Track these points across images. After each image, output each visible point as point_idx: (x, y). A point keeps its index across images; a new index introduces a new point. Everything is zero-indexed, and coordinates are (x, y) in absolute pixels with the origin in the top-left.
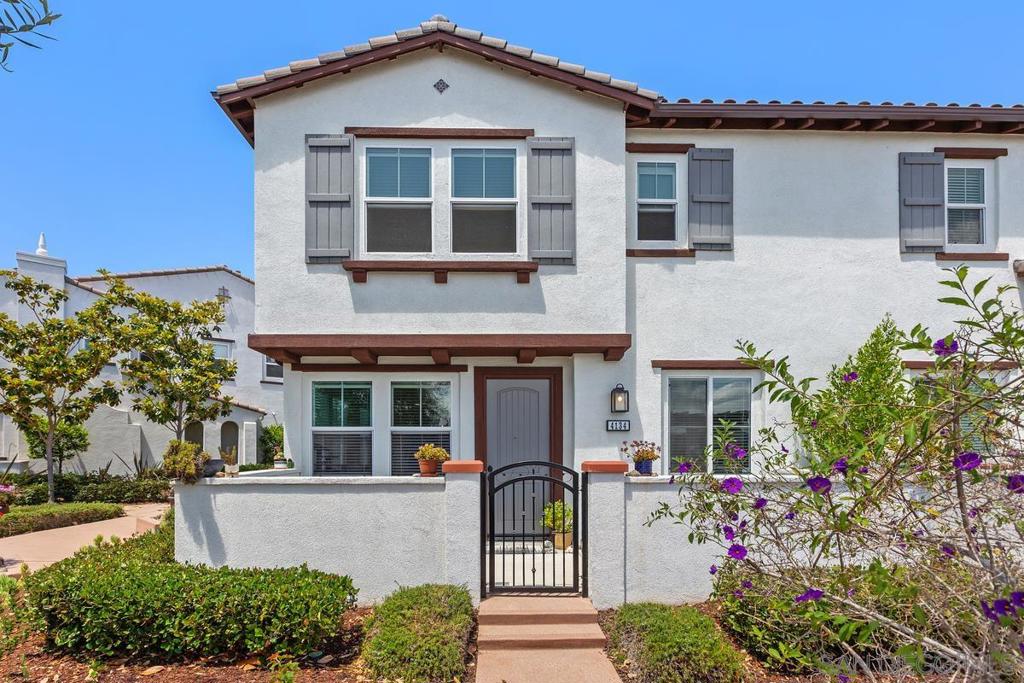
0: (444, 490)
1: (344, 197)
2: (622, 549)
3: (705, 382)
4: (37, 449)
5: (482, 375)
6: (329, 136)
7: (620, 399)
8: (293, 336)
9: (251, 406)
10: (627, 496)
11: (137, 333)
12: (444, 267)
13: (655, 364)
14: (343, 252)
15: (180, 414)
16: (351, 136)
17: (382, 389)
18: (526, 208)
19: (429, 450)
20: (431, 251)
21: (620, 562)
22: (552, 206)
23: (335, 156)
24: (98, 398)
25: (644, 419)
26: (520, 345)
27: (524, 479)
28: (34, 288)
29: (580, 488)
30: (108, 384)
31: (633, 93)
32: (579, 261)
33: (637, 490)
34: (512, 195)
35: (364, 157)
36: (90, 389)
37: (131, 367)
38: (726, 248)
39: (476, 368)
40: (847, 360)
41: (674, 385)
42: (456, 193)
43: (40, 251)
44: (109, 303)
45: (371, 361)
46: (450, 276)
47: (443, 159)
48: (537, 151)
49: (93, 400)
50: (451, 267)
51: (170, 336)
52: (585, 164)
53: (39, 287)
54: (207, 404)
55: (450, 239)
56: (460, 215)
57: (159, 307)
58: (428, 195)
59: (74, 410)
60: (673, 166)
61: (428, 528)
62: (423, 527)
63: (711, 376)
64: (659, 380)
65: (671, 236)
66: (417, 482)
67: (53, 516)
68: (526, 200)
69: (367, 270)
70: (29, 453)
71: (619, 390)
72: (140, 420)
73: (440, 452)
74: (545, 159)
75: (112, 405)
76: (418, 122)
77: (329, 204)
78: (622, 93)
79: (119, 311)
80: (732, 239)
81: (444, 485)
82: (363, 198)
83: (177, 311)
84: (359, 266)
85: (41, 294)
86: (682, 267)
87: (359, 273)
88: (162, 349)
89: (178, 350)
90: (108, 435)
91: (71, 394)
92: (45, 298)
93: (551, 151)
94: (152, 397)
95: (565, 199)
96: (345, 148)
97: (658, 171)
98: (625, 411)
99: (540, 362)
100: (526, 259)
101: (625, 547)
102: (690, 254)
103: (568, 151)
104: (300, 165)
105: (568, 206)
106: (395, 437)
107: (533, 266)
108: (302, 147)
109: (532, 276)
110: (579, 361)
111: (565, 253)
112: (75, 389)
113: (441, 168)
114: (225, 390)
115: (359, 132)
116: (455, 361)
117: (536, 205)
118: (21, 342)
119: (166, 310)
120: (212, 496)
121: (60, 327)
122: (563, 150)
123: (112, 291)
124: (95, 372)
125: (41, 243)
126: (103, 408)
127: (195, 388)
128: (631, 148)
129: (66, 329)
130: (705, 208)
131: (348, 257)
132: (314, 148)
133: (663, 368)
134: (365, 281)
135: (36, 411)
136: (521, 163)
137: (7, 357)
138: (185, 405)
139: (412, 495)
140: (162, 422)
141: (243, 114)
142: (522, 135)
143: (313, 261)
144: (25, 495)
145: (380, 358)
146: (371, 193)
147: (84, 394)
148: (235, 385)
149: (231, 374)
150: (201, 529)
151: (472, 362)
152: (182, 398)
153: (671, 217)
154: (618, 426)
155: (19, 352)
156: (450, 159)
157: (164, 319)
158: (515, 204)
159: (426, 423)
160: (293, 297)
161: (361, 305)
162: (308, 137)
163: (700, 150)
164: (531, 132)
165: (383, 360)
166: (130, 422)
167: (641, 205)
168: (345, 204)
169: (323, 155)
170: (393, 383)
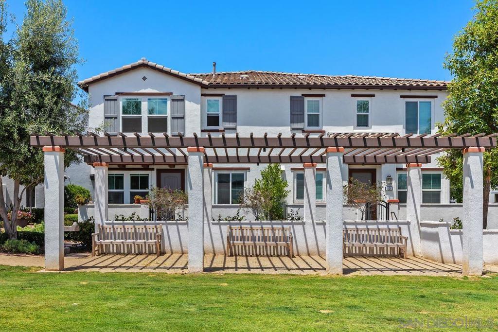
1: (115, 115)
3: (229, 175)
5: (159, 172)
6: (110, 96)
14: (115, 133)
16: (117, 95)
17: (127, 176)
18: (170, 118)
19: (137, 197)
20: (141, 132)
22: (178, 118)
23: (113, 102)
32: (186, 136)
38: (234, 129)
39: (157, 169)
42: (149, 113)
45: (123, 167)
47: (145, 102)
48: (173, 100)
52: (188, 104)
55: (147, 128)
56: (150, 120)
58: (140, 114)
60: (217, 101)
65: (218, 125)
68: (170, 116)
73: (140, 197)
74: (176, 102)
76: (139, 91)
77: (111, 118)
80: (237, 127)
81: (140, 206)
82: (121, 115)
93: (178, 100)
95: (182, 115)
96: (115, 100)
99: (177, 167)
102: (223, 131)
103: (182, 100)
104: (102, 106)
105: (183, 118)
106: (131, 193)
108: (103, 100)
111: (182, 133)
113: (145, 106)
115: (120, 94)
116: (150, 167)
117: (173, 118)
120: (87, 209)
128: (202, 95)
130: (228, 116)
132: (107, 100)
133: (215, 170)
136: (169, 103)
142: (170, 94)
145: (126, 166)
146: (123, 114)
151: (156, 167)
153: (217, 118)
156: (147, 102)
158: (167, 117)
159: (141, 188)
162: (105, 96)
163: (226, 96)
164: (172, 93)
165: (127, 167)
167: (208, 114)
168: (116, 118)
169: (109, 102)
170: (130, 174)
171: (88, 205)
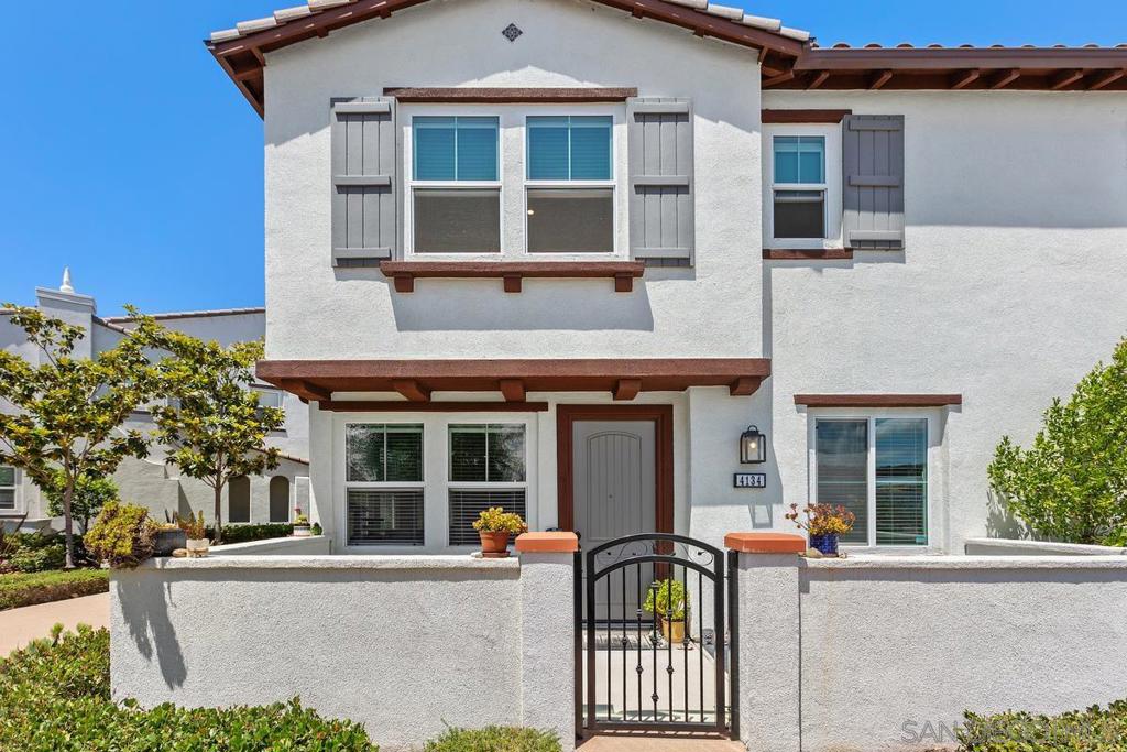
0: (519, 578)
1: (382, 179)
2: (797, 669)
3: (865, 424)
4: (58, 506)
5: (567, 415)
6: (363, 100)
7: (753, 445)
8: (316, 362)
9: (303, 460)
10: (804, 588)
11: (167, 376)
12: (517, 269)
13: (799, 400)
14: (382, 252)
15: (219, 468)
16: (391, 99)
17: (436, 433)
18: (627, 191)
19: (495, 516)
20: (499, 251)
21: (793, 691)
22: (661, 189)
23: (371, 125)
24: (121, 449)
25: (784, 473)
26: (619, 373)
27: (638, 561)
28: (44, 323)
29: (726, 574)
30: (133, 433)
31: (775, 34)
32: (700, 262)
33: (816, 579)
34: (607, 176)
35: (410, 128)
36: (112, 439)
37: (163, 414)
38: (894, 246)
39: (558, 406)
40: (1075, 392)
41: (822, 427)
42: (532, 175)
43: (65, 288)
44: (135, 343)
45: (421, 397)
46: (525, 282)
47: (517, 128)
48: (642, 117)
49: (116, 451)
50: (527, 269)
51: (206, 380)
52: (706, 132)
53: (50, 323)
54: (250, 456)
55: (524, 234)
56: (538, 203)
57: (194, 348)
58: (494, 177)
59: (98, 463)
60: (821, 141)
61: (493, 636)
62: (486, 633)
63: (872, 415)
64: (805, 420)
65: (819, 232)
66: (476, 565)
67: (44, 588)
68: (627, 182)
69: (415, 275)
70: (49, 511)
71: (752, 434)
72: (176, 473)
73: (510, 520)
74: (651, 126)
75: (139, 457)
77: (363, 189)
78: (760, 33)
79: (146, 353)
80: (903, 234)
81: (519, 570)
82: (410, 182)
83: (214, 353)
84: (404, 269)
85: (53, 330)
86: (833, 273)
87: (403, 279)
88: (196, 393)
89: (216, 396)
90: (143, 490)
91: (92, 445)
92: (56, 335)
93: (661, 117)
94: (187, 449)
95: (680, 179)
96: (382, 116)
97: (801, 148)
98: (759, 462)
99: (644, 398)
100: (627, 260)
101: (800, 667)
102: (846, 254)
103: (683, 117)
104: (324, 137)
105: (683, 189)
106: (454, 496)
107: (638, 268)
108: (326, 115)
109: (635, 281)
110: (696, 394)
111: (679, 251)
112: (97, 439)
113: (513, 142)
114: (270, 442)
115: (403, 94)
116: (532, 397)
117: (641, 189)
118: (30, 385)
119: (202, 352)
120: (166, 585)
121: (72, 367)
122: (677, 114)
123: (141, 330)
124: (119, 420)
125: (66, 278)
126: (129, 461)
127: (233, 438)
129: (78, 370)
130: (866, 195)
131: (389, 258)
132: (343, 116)
133: (809, 406)
134: (412, 291)
135: (50, 463)
136: (620, 134)
137: (16, 402)
138: (225, 457)
139: (469, 584)
140: (199, 475)
141: (249, 74)
142: (619, 98)
143: (344, 264)
144: (35, 559)
145: (433, 392)
146: (419, 175)
147: (107, 445)
148: (287, 437)
149: (278, 423)
150: (150, 634)
151: (554, 398)
152: (222, 449)
153: (819, 208)
154: (750, 481)
155: (29, 397)
156: (524, 129)
157: (201, 361)
158: (611, 189)
159: (495, 477)
160: (316, 312)
161: (405, 322)
162: (334, 101)
163: (859, 117)
164: (633, 92)
165: (437, 396)
166: (167, 477)
167: (778, 193)
168: (385, 188)
169: (355, 126)
170: (451, 426)
171: (173, 563)
